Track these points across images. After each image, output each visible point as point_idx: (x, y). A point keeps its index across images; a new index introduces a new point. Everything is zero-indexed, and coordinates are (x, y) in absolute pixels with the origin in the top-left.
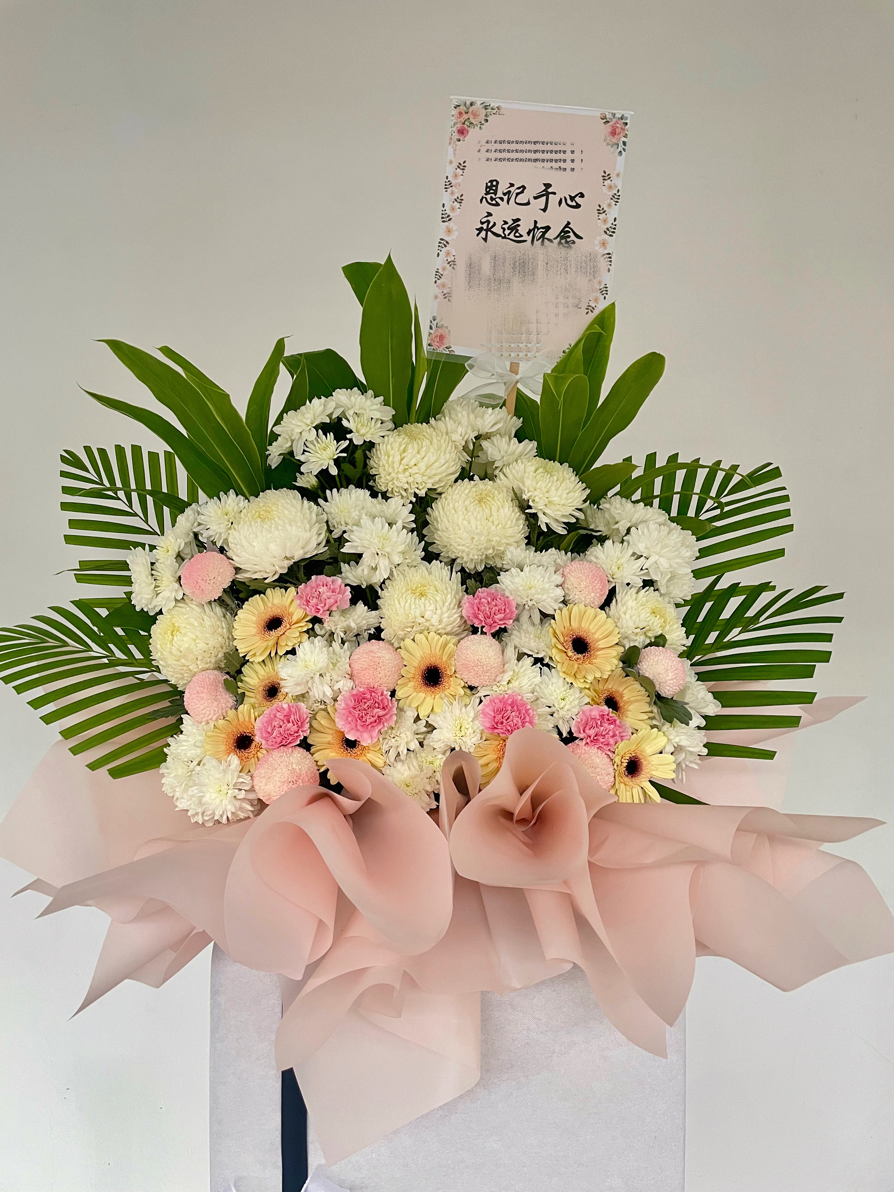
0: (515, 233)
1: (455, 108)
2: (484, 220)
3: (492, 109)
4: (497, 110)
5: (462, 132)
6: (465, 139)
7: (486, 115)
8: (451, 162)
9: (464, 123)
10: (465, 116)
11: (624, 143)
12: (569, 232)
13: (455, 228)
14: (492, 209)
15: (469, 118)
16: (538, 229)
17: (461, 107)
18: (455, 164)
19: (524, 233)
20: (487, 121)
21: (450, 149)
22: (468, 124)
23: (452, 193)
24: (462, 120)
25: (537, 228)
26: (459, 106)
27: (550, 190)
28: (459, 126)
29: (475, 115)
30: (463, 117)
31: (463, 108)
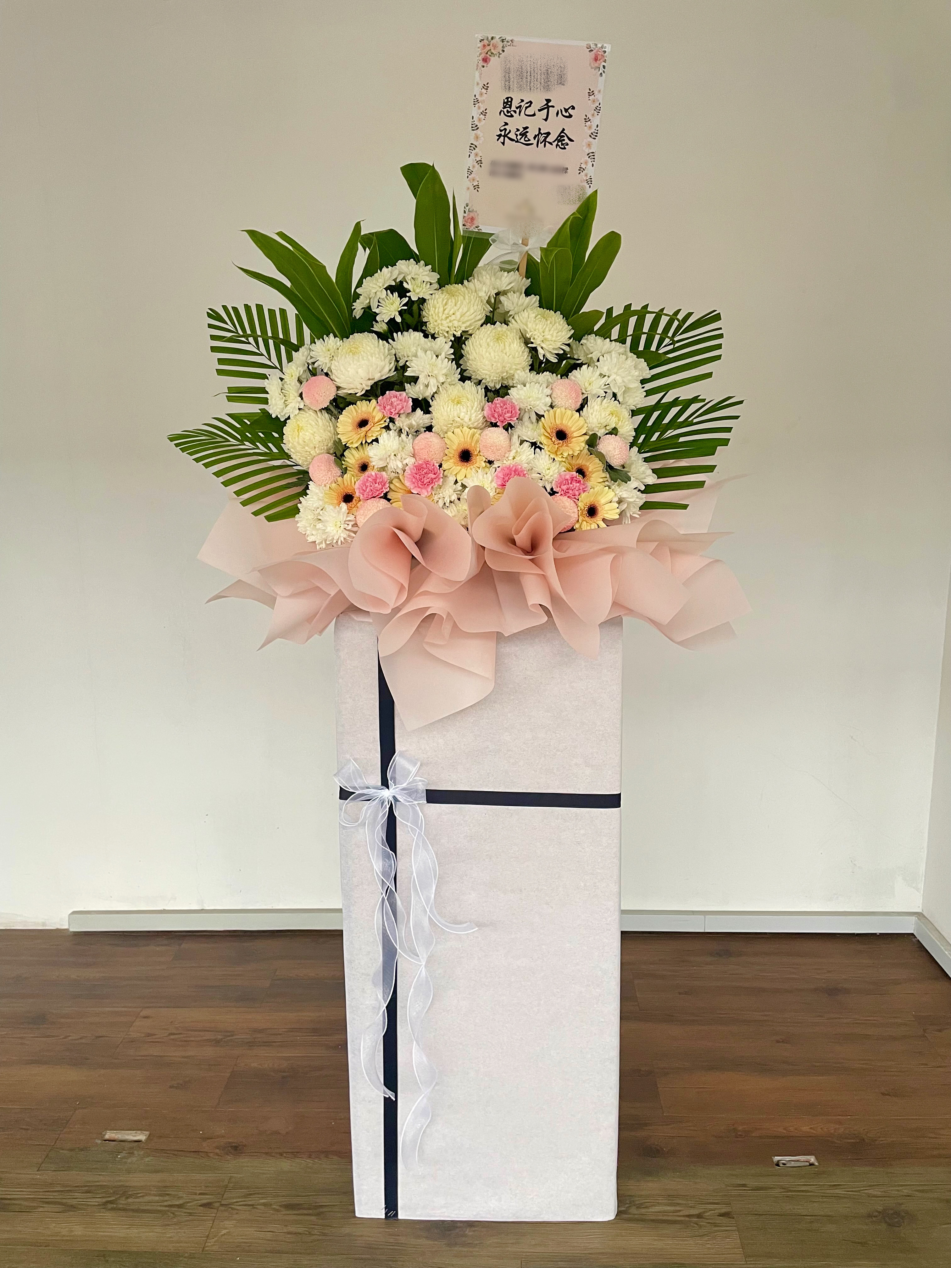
0: (525, 138)
1: (480, 41)
2: (502, 128)
3: (507, 42)
4: (511, 42)
5: (485, 60)
6: (488, 65)
7: (503, 47)
8: (478, 84)
9: (487, 53)
10: (488, 48)
11: (604, 67)
12: (564, 136)
13: (481, 135)
14: (508, 120)
15: (490, 50)
16: (542, 135)
17: (485, 41)
18: (481, 85)
19: (531, 138)
20: (503, 51)
21: (477, 74)
22: (490, 54)
23: (479, 108)
24: (486, 50)
25: (541, 133)
26: (483, 40)
27: (550, 104)
28: (483, 56)
29: (495, 47)
30: (487, 48)
31: (486, 42)
